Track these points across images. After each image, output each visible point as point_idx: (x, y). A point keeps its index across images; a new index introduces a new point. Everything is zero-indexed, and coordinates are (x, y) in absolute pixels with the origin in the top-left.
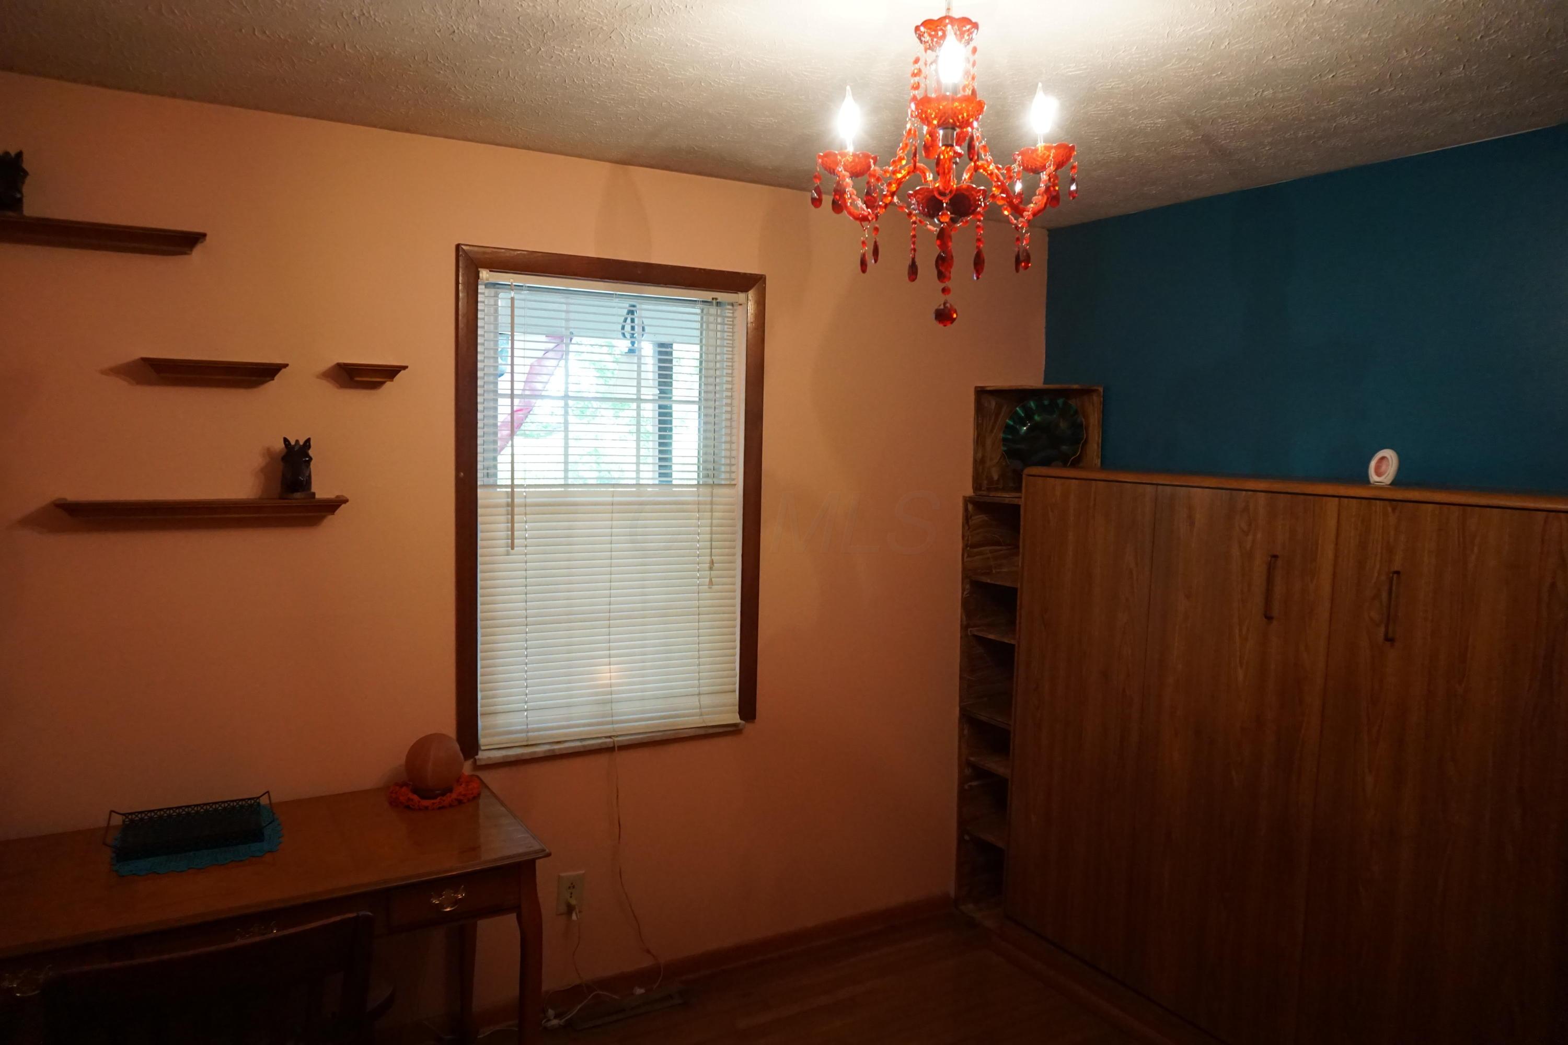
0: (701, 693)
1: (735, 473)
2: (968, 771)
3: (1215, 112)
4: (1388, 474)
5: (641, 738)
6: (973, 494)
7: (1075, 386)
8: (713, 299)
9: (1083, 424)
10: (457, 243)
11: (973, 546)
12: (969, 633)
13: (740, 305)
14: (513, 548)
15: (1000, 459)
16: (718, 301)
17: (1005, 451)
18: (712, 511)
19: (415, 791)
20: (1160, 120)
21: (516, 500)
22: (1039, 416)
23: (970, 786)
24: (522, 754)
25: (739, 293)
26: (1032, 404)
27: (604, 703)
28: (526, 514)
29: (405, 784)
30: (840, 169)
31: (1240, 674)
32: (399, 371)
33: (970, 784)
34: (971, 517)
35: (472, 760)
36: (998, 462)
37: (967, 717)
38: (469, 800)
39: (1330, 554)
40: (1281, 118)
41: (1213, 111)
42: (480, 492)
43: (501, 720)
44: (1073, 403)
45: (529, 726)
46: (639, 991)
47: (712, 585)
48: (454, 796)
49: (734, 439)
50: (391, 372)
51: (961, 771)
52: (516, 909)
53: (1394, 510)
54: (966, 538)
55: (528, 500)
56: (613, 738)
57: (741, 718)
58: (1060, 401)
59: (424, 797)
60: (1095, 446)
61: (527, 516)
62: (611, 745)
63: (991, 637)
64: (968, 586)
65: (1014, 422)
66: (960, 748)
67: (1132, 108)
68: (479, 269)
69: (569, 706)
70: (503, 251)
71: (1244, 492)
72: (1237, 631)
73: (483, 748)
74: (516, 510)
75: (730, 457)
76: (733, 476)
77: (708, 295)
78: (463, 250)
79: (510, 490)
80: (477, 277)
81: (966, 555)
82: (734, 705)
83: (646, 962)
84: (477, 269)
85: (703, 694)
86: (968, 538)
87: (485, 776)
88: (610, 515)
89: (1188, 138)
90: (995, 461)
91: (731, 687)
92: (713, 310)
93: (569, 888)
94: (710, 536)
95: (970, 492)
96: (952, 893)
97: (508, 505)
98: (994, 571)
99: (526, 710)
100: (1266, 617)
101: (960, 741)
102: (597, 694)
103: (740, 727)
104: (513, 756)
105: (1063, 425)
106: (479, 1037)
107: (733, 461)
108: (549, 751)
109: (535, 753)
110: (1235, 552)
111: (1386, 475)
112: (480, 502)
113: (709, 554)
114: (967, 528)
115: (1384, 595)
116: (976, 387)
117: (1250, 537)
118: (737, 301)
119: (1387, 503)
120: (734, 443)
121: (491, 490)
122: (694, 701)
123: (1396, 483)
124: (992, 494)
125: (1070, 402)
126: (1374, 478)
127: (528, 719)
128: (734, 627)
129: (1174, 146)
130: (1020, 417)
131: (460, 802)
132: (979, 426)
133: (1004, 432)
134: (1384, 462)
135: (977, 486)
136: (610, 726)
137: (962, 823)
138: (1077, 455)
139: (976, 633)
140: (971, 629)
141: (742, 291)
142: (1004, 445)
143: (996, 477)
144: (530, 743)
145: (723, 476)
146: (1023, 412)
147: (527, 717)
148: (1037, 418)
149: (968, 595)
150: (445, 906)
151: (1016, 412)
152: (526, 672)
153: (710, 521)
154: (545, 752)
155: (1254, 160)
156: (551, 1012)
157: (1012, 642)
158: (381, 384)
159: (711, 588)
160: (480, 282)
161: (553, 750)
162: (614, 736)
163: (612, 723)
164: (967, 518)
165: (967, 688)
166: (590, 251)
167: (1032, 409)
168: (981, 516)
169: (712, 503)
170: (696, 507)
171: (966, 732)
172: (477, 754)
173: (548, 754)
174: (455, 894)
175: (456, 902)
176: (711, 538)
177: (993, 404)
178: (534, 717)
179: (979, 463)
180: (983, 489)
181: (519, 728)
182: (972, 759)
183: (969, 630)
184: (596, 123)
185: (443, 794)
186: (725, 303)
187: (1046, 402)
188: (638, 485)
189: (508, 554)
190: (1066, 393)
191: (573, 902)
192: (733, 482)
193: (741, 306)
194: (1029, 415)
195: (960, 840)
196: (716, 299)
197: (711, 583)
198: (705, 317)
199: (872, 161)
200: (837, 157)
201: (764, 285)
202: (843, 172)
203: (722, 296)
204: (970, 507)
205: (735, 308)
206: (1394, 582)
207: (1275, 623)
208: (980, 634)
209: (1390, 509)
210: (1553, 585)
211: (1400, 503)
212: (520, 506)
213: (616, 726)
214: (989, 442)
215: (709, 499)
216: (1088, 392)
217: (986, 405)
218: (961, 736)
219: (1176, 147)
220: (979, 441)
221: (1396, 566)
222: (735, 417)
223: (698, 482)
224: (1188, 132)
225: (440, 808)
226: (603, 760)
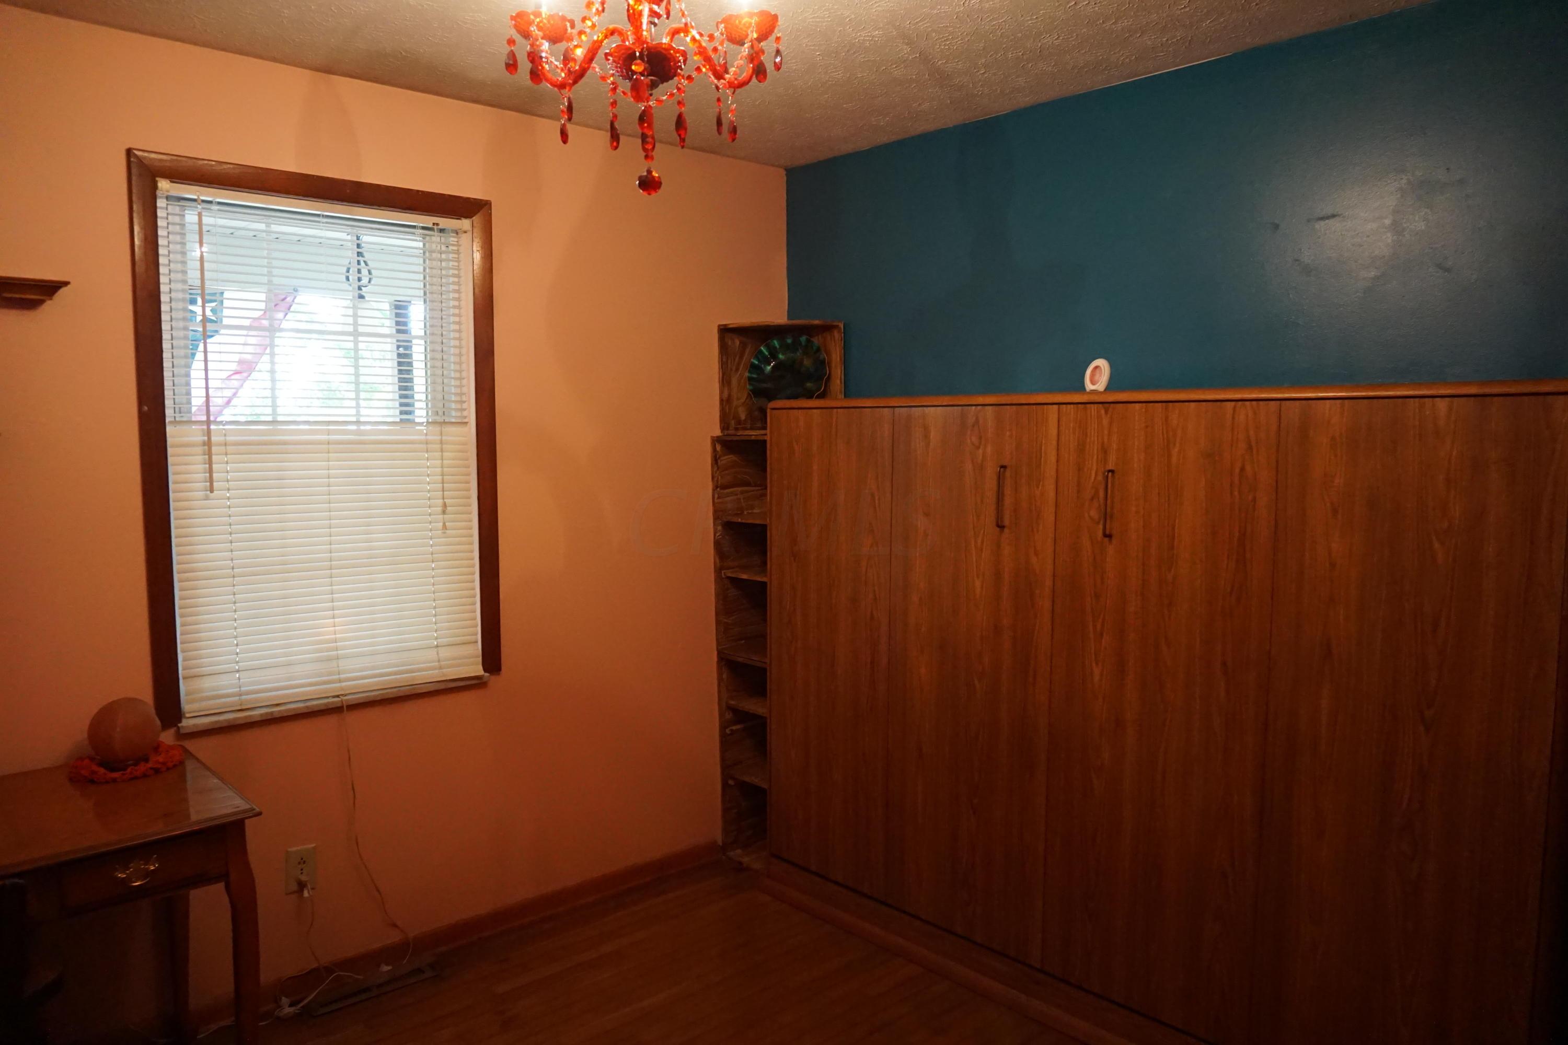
0: (439, 645)
1: (467, 410)
2: (729, 716)
3: (929, 24)
4: (1102, 382)
5: (374, 696)
6: (721, 434)
7: (816, 322)
8: (434, 224)
9: (825, 362)
10: (128, 147)
11: (724, 487)
12: (723, 576)
13: (465, 232)
14: (212, 491)
15: (746, 399)
16: (439, 227)
17: (750, 390)
18: (442, 451)
19: (101, 764)
20: (877, 32)
21: (213, 439)
22: (783, 354)
23: (732, 730)
24: (235, 719)
25: (462, 219)
26: (776, 343)
27: (329, 659)
28: (226, 454)
29: (91, 759)
30: (533, 28)
31: (978, 583)
32: (60, 287)
33: (731, 728)
34: (719, 458)
35: (175, 728)
36: (744, 402)
37: (726, 662)
38: (168, 769)
39: (1053, 458)
40: (990, 34)
41: (926, 23)
42: (169, 429)
43: (207, 684)
44: (816, 341)
45: (242, 689)
46: (386, 968)
47: (446, 529)
48: (150, 765)
49: (464, 374)
50: (50, 289)
51: (721, 715)
52: (223, 877)
53: (1106, 412)
54: (716, 479)
55: (229, 439)
56: (340, 697)
57: (485, 670)
58: (803, 339)
59: (113, 770)
60: (838, 382)
61: (228, 456)
62: (339, 705)
63: (745, 577)
64: (720, 528)
65: (759, 361)
66: (719, 692)
67: (848, 17)
68: (157, 179)
69: (290, 664)
70: (184, 159)
71: (974, 407)
72: (973, 543)
73: (187, 715)
74: (214, 449)
75: (461, 394)
76: (465, 413)
77: (428, 220)
78: (136, 156)
79: (205, 427)
80: (155, 187)
81: (716, 496)
82: (477, 657)
83: (394, 937)
84: (155, 179)
85: (442, 646)
86: (718, 478)
87: (190, 745)
88: (326, 455)
89: (906, 55)
90: (742, 401)
91: (473, 638)
92: (436, 237)
93: (299, 863)
94: (441, 477)
95: (717, 432)
96: (720, 843)
97: (204, 444)
98: (745, 513)
99: (238, 671)
100: (998, 526)
101: (719, 685)
102: (321, 651)
103: (485, 680)
104: (226, 720)
105: (807, 362)
106: (198, 1037)
107: (464, 398)
108: (267, 714)
109: (250, 716)
110: (969, 467)
111: (1099, 383)
112: (170, 441)
113: (441, 497)
114: (716, 469)
115: (1102, 494)
116: (719, 326)
117: (981, 451)
118: (461, 228)
119: (1101, 405)
120: (464, 379)
121: (185, 428)
122: (432, 654)
123: (1108, 389)
124: (740, 433)
125: (812, 339)
126: (1089, 386)
127: (241, 680)
128: (473, 574)
129: (894, 66)
130: (765, 357)
131: (157, 771)
132: (723, 365)
133: (749, 372)
134: (1098, 371)
135: (724, 426)
136: (338, 685)
137: (726, 768)
138: (822, 390)
139: (730, 575)
140: (724, 571)
141: (466, 217)
142: (750, 384)
143: (743, 417)
144: (244, 707)
145: (454, 413)
146: (767, 351)
147: (239, 679)
148: (781, 356)
149: (720, 537)
150: (133, 879)
151: (761, 352)
152: (236, 628)
153: (440, 461)
154: (261, 715)
155: (971, 86)
156: (285, 1001)
157: (764, 579)
158: (40, 302)
159: (445, 533)
160: (159, 193)
161: (272, 713)
162: (342, 695)
163: (340, 681)
164: (715, 460)
165: (723, 629)
166: (290, 163)
167: (776, 347)
168: (730, 456)
169: (441, 442)
170: (424, 446)
171: (725, 676)
172: (180, 722)
173: (264, 718)
174: (145, 864)
175: (148, 874)
176: (443, 479)
177: (737, 342)
178: (246, 677)
179: (725, 402)
180: (731, 428)
181: (230, 691)
182: (733, 702)
183: (723, 572)
184: (284, 13)
185: (136, 765)
186: (448, 230)
187: (789, 341)
188: (358, 423)
189: (207, 498)
190: (809, 330)
191: (304, 878)
192: (466, 420)
193: (465, 234)
194: (773, 355)
195: (725, 785)
196: (437, 224)
197: (445, 527)
198: (427, 245)
199: (568, 24)
200: (530, 17)
201: (490, 212)
202: (537, 31)
203: (444, 222)
204: (718, 448)
205: (460, 235)
206: (1110, 480)
207: (1006, 530)
208: (733, 576)
209: (1103, 412)
210: (1242, 469)
211: (1112, 405)
212: (219, 445)
213: (344, 684)
214: (734, 382)
215: (439, 438)
216: (827, 328)
217: (730, 343)
218: (720, 680)
219: (896, 67)
220: (725, 381)
221: (1110, 466)
222: (464, 351)
223: (427, 420)
224: (907, 49)
225: (132, 779)
226: (333, 720)
